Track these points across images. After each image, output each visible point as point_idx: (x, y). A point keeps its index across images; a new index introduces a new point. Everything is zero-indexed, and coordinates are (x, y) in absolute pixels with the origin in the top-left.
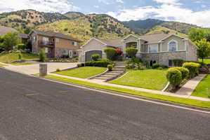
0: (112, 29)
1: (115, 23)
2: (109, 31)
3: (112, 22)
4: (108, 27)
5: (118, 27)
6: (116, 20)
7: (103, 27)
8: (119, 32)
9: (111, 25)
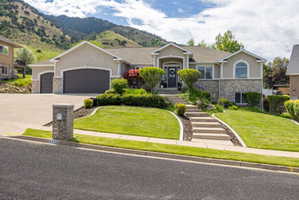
0: (29, 26)
1: (32, 16)
2: (21, 28)
3: (27, 13)
4: (20, 21)
5: (39, 23)
6: (35, 11)
7: (8, 19)
8: (41, 33)
9: (25, 18)
